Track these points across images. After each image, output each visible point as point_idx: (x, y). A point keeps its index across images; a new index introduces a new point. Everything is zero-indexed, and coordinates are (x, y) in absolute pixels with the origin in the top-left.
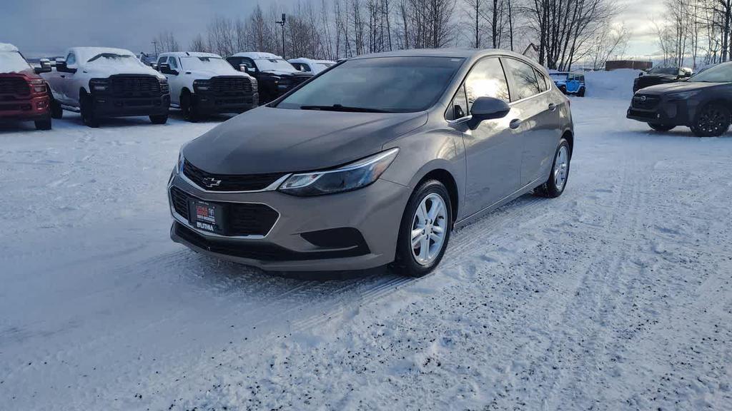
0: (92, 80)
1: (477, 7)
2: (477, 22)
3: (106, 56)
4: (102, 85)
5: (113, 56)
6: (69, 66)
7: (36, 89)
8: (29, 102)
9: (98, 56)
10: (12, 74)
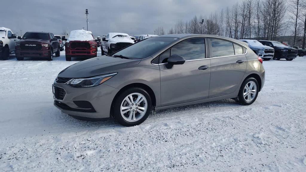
0: (111, 44)
1: (297, 14)
2: (296, 21)
3: (119, 36)
4: (114, 46)
5: (121, 36)
6: (106, 39)
7: (93, 47)
8: (90, 51)
9: (116, 36)
10: (86, 41)
